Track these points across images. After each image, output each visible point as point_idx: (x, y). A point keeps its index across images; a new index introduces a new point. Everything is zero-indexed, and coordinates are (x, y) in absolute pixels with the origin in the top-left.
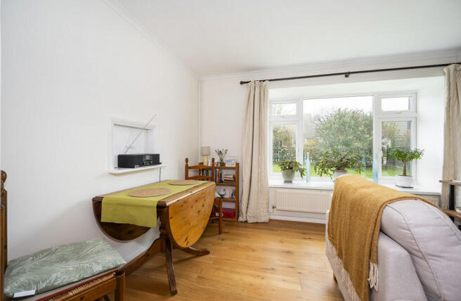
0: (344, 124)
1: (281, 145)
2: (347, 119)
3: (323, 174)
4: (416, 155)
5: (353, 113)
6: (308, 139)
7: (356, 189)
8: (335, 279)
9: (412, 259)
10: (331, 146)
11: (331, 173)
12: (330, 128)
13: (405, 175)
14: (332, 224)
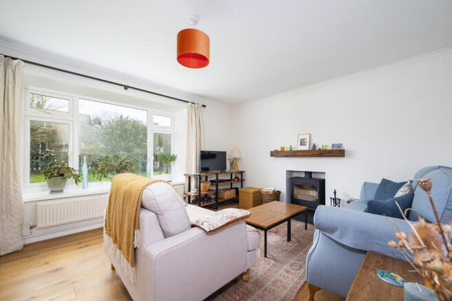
0: (125, 131)
1: (43, 148)
2: (128, 127)
3: (102, 178)
4: (173, 158)
5: (134, 122)
6: (86, 143)
7: (127, 182)
8: (113, 269)
9: (158, 218)
10: (113, 151)
11: (111, 176)
12: (112, 134)
13: (167, 173)
14: (109, 218)
